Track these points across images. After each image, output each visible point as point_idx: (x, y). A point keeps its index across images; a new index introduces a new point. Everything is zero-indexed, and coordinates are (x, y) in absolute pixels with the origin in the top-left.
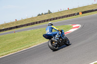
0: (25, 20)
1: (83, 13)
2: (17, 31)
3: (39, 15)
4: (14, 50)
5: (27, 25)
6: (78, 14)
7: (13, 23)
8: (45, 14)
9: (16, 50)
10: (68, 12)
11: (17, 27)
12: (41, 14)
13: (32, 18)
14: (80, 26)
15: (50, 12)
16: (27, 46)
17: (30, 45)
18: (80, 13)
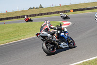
0: (16, 12)
1: (74, 10)
2: (7, 23)
3: (30, 9)
4: (3, 42)
5: (18, 17)
6: (69, 11)
7: (3, 14)
8: (37, 8)
9: (5, 41)
10: (59, 9)
11: (7, 19)
12: (32, 8)
13: (23, 11)
14: (71, 23)
15: (41, 7)
16: (16, 39)
17: (19, 38)
18: (72, 11)
